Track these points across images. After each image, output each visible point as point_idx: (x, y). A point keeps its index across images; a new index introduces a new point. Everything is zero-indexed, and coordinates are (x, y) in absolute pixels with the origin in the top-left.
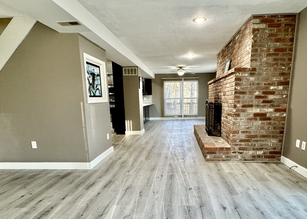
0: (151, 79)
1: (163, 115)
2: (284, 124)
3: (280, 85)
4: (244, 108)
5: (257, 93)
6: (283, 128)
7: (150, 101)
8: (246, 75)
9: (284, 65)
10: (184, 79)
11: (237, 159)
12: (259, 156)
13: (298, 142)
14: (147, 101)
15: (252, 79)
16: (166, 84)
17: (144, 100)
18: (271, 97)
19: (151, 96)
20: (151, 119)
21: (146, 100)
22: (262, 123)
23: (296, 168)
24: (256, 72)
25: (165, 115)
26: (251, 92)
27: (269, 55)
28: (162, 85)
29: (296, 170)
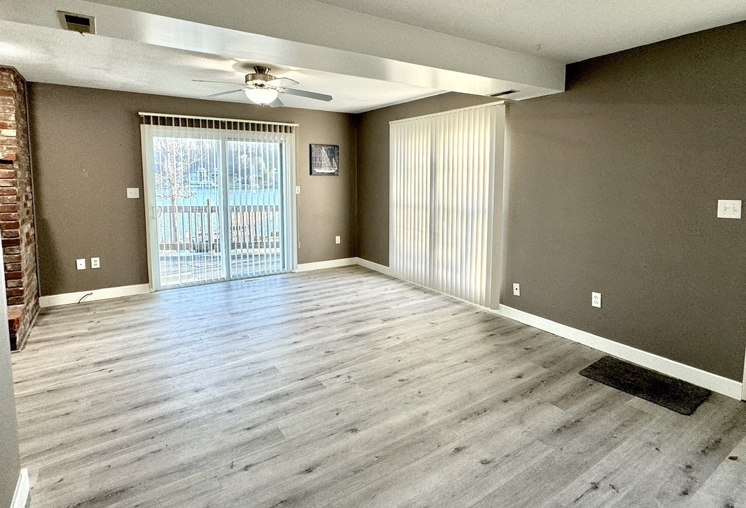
23: (90, 296)
29: (89, 299)
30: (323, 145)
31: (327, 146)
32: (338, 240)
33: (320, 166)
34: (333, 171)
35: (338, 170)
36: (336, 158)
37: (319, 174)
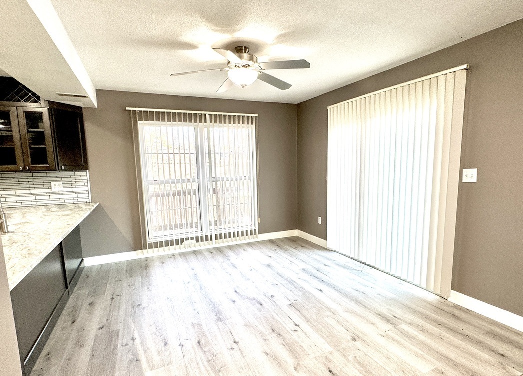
0: (80, 108)
1: (139, 242)
7: (83, 192)
10: (211, 115)
14: (68, 193)
16: (148, 131)
17: (54, 189)
19: (83, 175)
20: (90, 262)
21: (62, 189)
25: (149, 241)
28: (131, 136)
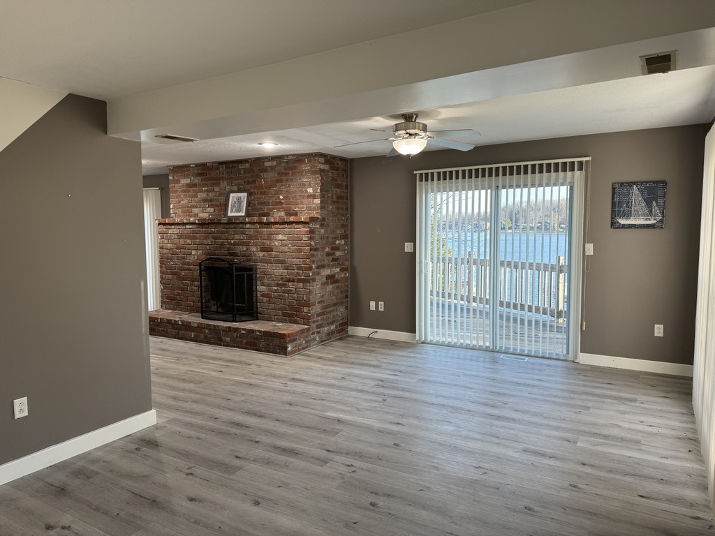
2: (347, 286)
3: (343, 239)
4: (318, 270)
5: (327, 250)
6: (347, 291)
8: (318, 226)
9: (343, 216)
11: (316, 342)
12: (332, 332)
13: (373, 304)
15: (322, 231)
18: (338, 254)
22: (333, 287)
23: (376, 334)
24: (325, 223)
26: (323, 249)
27: (333, 202)
29: (375, 336)
30: (634, 183)
31: (642, 183)
32: (659, 330)
33: (627, 215)
34: (652, 222)
35: (661, 221)
36: (660, 200)
37: (624, 227)
